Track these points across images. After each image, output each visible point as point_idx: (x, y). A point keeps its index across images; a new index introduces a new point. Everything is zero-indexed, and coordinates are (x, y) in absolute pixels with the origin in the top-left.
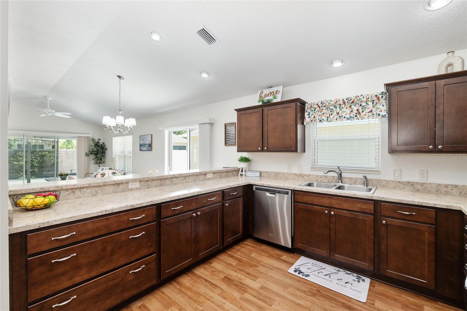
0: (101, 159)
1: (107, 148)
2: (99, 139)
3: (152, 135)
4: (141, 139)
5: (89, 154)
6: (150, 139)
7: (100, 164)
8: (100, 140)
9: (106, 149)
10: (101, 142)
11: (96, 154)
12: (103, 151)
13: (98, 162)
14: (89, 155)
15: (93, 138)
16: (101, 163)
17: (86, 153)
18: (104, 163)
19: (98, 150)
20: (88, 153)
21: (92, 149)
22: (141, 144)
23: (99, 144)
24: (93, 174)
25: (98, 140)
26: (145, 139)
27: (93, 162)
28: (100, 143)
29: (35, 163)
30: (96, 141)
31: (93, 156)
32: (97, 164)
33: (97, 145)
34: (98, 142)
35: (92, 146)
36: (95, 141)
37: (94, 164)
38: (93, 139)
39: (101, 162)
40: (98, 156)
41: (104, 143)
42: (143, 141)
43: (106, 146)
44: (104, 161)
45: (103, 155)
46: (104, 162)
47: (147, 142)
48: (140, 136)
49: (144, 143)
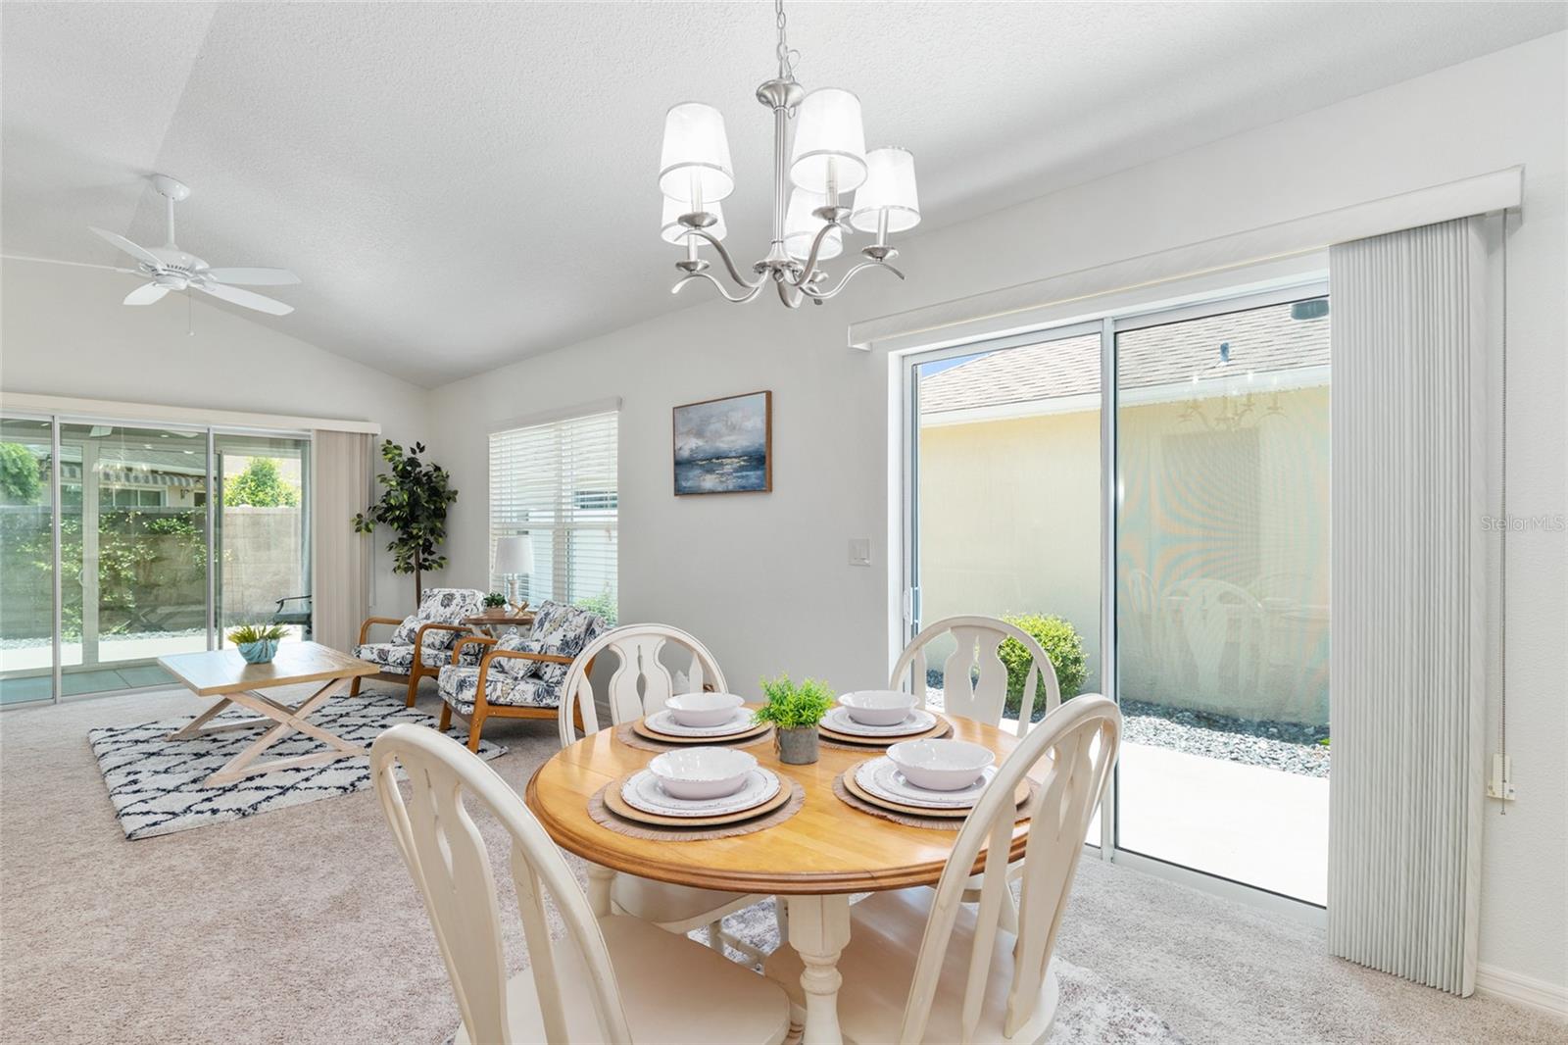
0: (427, 548)
1: (456, 492)
2: (418, 444)
3: (769, 394)
4: (681, 428)
5: (373, 521)
6: (758, 422)
7: (423, 571)
8: (422, 450)
9: (452, 496)
10: (425, 461)
11: (405, 523)
12: (438, 505)
13: (412, 561)
14: (371, 526)
15: (389, 442)
16: (427, 568)
17: (359, 516)
18: (441, 566)
19: (414, 501)
20: (366, 516)
21: (388, 493)
22: (685, 454)
23: (418, 469)
24: (400, 623)
25: (413, 451)
26: (715, 426)
27: (388, 559)
28: (420, 466)
29: (125, 565)
30: (407, 454)
31: (387, 534)
32: (406, 570)
33: (407, 473)
34: (413, 462)
35: (384, 480)
36: (400, 455)
37: (395, 570)
38: (389, 448)
39: (425, 560)
40: (415, 532)
41: (437, 469)
42: (699, 434)
43: (450, 480)
44: (443, 558)
45: (439, 525)
46: (443, 562)
47: (732, 438)
48: (674, 408)
49: (712, 451)
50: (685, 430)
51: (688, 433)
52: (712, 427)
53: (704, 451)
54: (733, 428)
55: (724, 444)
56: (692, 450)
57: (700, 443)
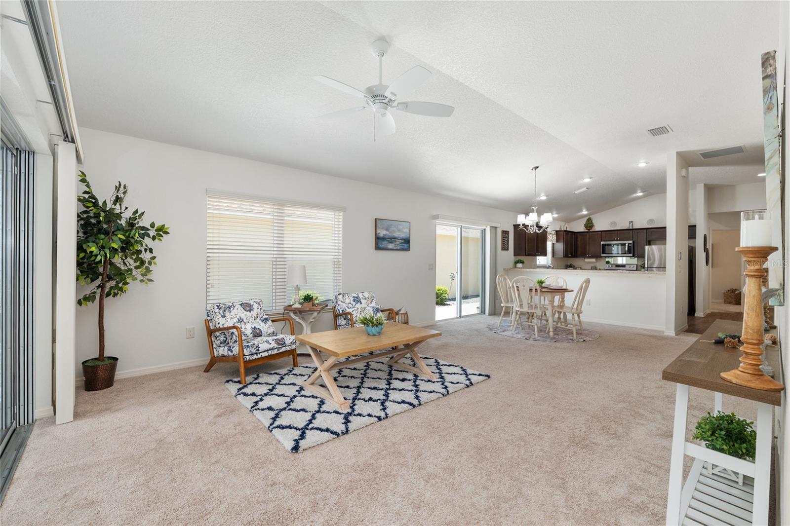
3: (410, 223)
6: (407, 230)
22: (381, 235)
26: (393, 228)
42: (387, 230)
47: (399, 233)
48: (376, 219)
49: (392, 236)
50: (381, 227)
51: (383, 228)
52: (392, 228)
53: (389, 236)
54: (399, 231)
55: (396, 235)
56: (384, 235)
57: (387, 233)
